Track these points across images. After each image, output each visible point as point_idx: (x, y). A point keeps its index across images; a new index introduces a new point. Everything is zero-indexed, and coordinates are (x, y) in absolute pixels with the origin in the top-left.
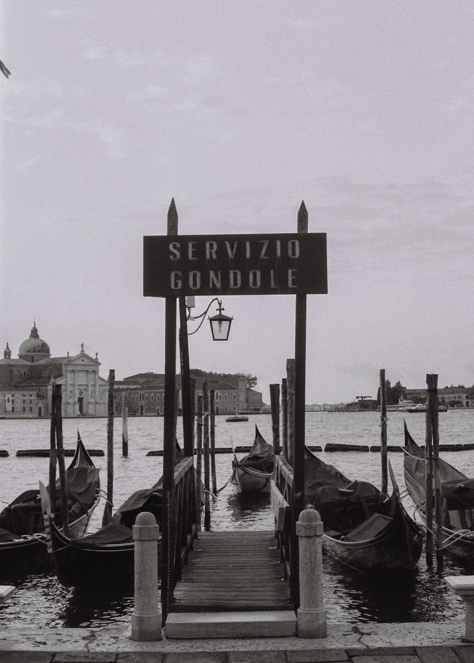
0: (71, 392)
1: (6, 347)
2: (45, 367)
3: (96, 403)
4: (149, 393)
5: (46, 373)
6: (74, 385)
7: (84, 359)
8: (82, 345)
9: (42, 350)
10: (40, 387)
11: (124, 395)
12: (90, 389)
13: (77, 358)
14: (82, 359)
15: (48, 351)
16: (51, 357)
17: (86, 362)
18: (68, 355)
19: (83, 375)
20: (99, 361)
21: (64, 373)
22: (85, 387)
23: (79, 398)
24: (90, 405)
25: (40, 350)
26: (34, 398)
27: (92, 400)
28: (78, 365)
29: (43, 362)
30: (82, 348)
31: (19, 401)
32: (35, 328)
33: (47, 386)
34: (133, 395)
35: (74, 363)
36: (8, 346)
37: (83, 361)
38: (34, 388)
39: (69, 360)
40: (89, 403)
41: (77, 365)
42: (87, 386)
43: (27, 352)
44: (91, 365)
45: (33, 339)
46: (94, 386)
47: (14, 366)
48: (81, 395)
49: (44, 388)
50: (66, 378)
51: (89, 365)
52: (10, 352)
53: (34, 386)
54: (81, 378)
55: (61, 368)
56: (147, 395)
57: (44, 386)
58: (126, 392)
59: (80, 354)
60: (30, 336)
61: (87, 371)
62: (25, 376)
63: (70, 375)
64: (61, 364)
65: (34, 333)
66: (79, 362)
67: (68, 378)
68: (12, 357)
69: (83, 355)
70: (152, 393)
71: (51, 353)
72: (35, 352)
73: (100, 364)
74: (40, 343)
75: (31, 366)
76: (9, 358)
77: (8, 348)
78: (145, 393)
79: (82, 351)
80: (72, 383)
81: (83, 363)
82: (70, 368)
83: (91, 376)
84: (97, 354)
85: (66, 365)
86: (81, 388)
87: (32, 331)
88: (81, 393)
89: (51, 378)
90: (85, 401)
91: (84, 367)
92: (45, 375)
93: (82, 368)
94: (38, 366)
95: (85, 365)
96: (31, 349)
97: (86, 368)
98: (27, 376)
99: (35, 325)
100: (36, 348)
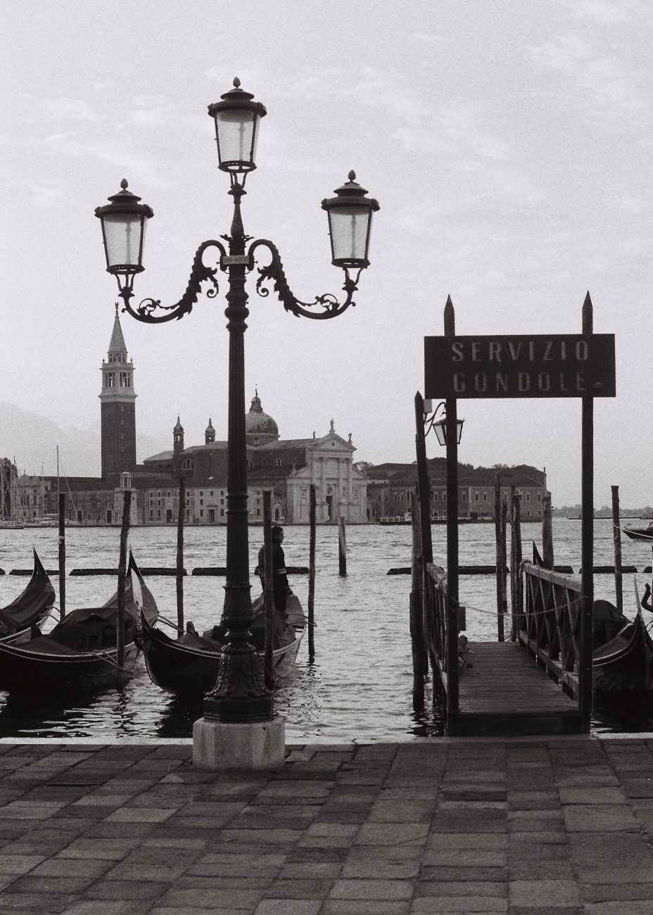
1: (207, 425)
3: (350, 504)
5: (279, 462)
6: (321, 479)
7: (335, 442)
8: (332, 423)
9: (268, 429)
10: (274, 481)
11: (385, 493)
12: (342, 484)
13: (326, 440)
14: (332, 441)
15: (276, 430)
16: (279, 439)
17: (337, 446)
18: (314, 436)
19: (332, 464)
20: (353, 445)
21: (308, 461)
22: (335, 482)
23: (327, 497)
24: (341, 507)
25: (266, 429)
27: (344, 501)
28: (327, 450)
29: (271, 446)
30: (332, 426)
32: (256, 397)
33: (285, 479)
34: (396, 493)
35: (322, 447)
36: (210, 423)
37: (333, 444)
38: (270, 482)
39: (314, 443)
40: (340, 504)
41: (325, 451)
42: (338, 480)
43: (249, 432)
44: (344, 451)
46: (347, 480)
48: (329, 492)
49: (281, 482)
50: (312, 468)
51: (340, 451)
52: (215, 431)
54: (330, 469)
55: (304, 455)
57: (282, 479)
58: (386, 489)
59: (328, 435)
60: (250, 409)
61: (338, 459)
63: (316, 465)
64: (304, 450)
65: (257, 406)
66: (328, 446)
67: (315, 469)
68: (217, 438)
69: (333, 436)
71: (279, 434)
72: (259, 432)
73: (355, 449)
74: (265, 419)
75: (256, 452)
76: (213, 440)
77: (210, 426)
79: (332, 430)
80: (318, 476)
81: (333, 448)
82: (316, 455)
83: (343, 466)
84: (350, 435)
85: (311, 450)
86: (331, 483)
87: (252, 402)
88: (330, 490)
89: (292, 469)
90: (334, 501)
91: (334, 453)
92: (279, 464)
93: (330, 455)
94: (267, 452)
95: (336, 451)
96: (253, 427)
97: (337, 455)
98: (251, 465)
99: (257, 394)
100: (261, 425)
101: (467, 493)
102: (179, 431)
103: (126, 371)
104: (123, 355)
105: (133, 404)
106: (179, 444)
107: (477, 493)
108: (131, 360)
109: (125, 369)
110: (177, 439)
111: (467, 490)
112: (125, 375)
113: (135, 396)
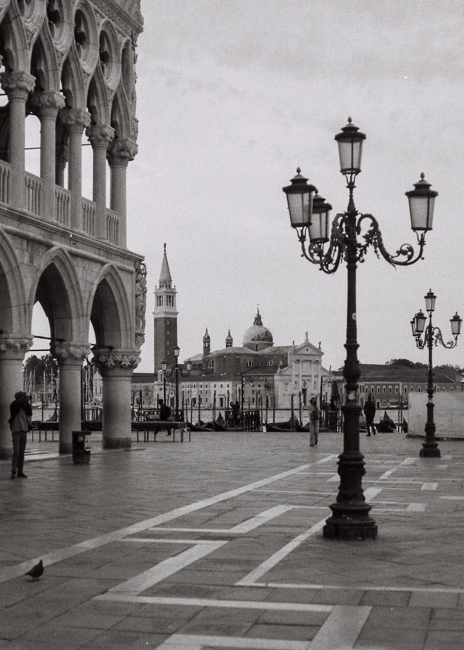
0: (296, 383)
1: (227, 335)
2: (270, 356)
4: (369, 386)
5: (271, 363)
6: (298, 376)
7: (308, 348)
8: (307, 334)
9: (266, 338)
10: (266, 377)
12: (313, 379)
13: (302, 347)
14: (306, 348)
15: (271, 339)
16: (274, 346)
17: (310, 351)
18: (293, 344)
19: (307, 365)
20: (322, 351)
21: (289, 363)
22: (308, 378)
23: (303, 389)
25: (264, 338)
26: (262, 388)
27: (315, 392)
28: (303, 355)
29: (267, 351)
30: (307, 337)
31: (249, 391)
32: (258, 315)
33: (273, 376)
35: (299, 352)
36: (229, 333)
37: (307, 350)
38: (261, 378)
39: (294, 350)
41: (301, 355)
42: (310, 376)
43: (252, 340)
44: (315, 355)
45: (257, 327)
46: (317, 376)
47: (240, 354)
48: (304, 386)
49: (271, 378)
50: (291, 368)
51: (312, 355)
52: (232, 339)
53: (261, 376)
54: (305, 369)
55: (286, 358)
56: (367, 387)
57: (271, 376)
59: (305, 343)
60: (254, 323)
61: (310, 361)
62: (250, 365)
63: (294, 365)
64: (286, 354)
65: (258, 321)
66: (304, 351)
67: (294, 368)
69: (308, 345)
70: (372, 385)
71: (274, 342)
72: (259, 340)
73: (323, 354)
74: (264, 331)
75: (256, 355)
76: (231, 346)
77: (230, 336)
78: (366, 385)
79: (307, 340)
80: (297, 373)
81: (307, 353)
82: (295, 358)
83: (314, 366)
84: (320, 343)
85: (291, 354)
86: (305, 378)
87: (255, 318)
88: (305, 384)
89: (278, 368)
90: (309, 392)
91: (308, 357)
92: (271, 364)
93: (306, 358)
94: (263, 355)
95: (309, 355)
96: (255, 337)
97: (311, 358)
98: (253, 365)
99: (258, 312)
100: (260, 336)
101: (399, 387)
102: (207, 340)
103: (171, 295)
104: (169, 282)
105: (175, 319)
106: (207, 349)
107: (406, 387)
108: (175, 286)
109: (170, 292)
110: (205, 345)
111: (399, 385)
112: (170, 297)
113: (177, 314)
